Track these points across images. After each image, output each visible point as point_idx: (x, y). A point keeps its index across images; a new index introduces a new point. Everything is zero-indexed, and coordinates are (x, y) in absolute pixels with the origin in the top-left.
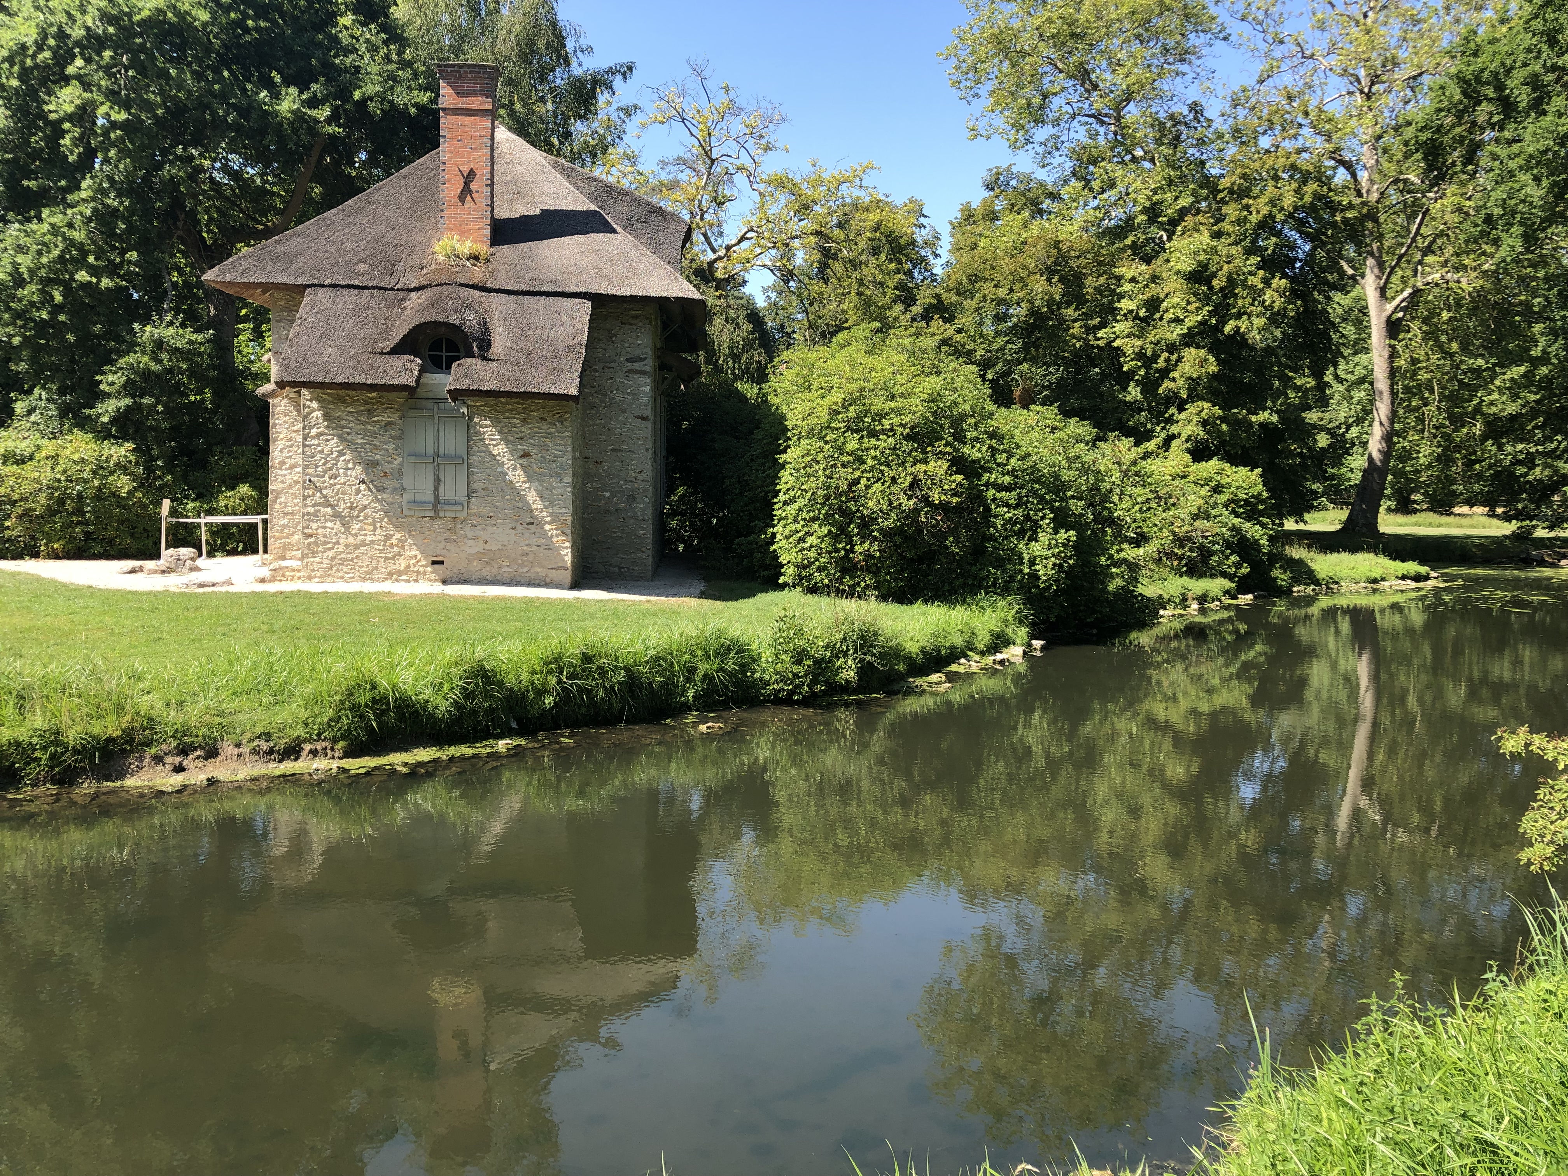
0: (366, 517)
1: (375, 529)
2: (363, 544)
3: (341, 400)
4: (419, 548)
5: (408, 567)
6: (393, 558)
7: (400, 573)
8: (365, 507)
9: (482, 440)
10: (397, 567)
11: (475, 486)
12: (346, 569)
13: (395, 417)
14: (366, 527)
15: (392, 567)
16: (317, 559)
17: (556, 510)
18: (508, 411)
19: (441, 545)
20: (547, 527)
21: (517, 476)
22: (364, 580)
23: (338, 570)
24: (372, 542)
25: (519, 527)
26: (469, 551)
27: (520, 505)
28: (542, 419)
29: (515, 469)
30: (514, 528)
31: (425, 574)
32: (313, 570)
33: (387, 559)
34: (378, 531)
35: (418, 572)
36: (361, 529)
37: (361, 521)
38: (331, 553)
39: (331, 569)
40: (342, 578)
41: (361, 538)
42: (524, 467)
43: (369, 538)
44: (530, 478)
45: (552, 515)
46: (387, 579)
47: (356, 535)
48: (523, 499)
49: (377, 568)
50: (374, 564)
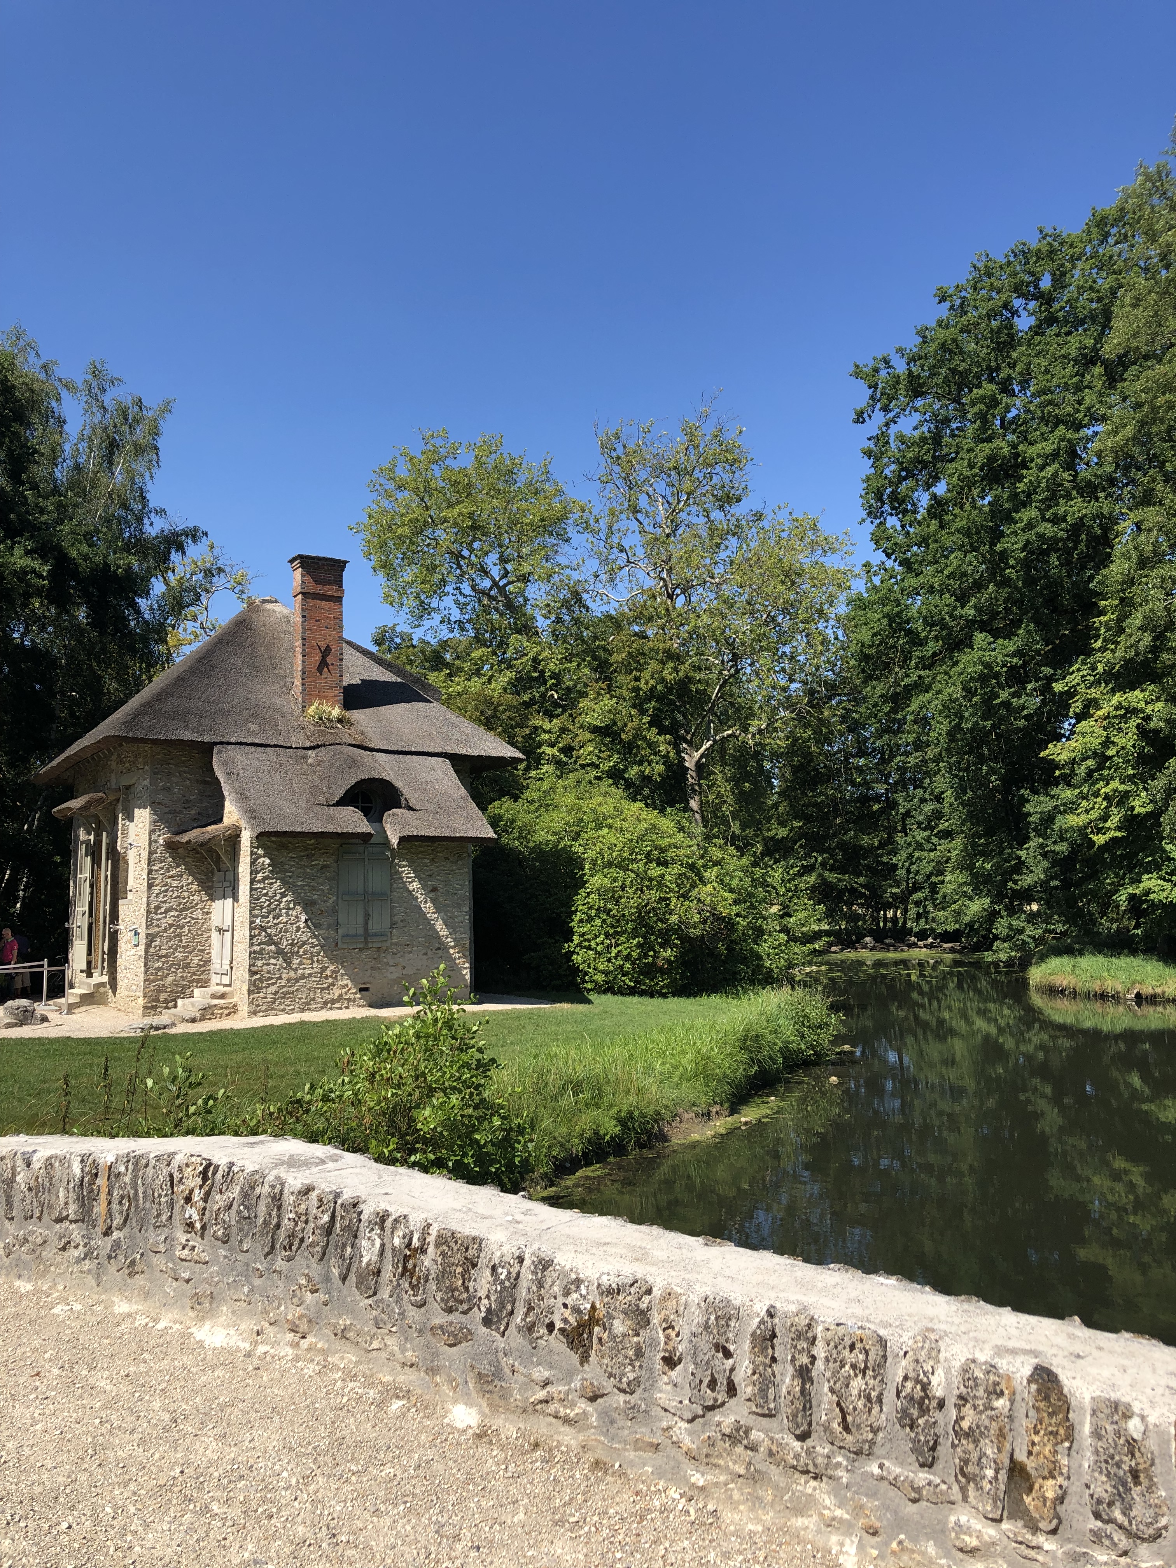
0: (305, 952)
1: (313, 962)
2: (303, 977)
3: (283, 846)
4: (350, 978)
5: (341, 995)
6: (328, 988)
7: (333, 1001)
8: (304, 943)
9: (402, 878)
10: (331, 996)
11: (395, 918)
12: (287, 1002)
13: (330, 861)
14: (304, 961)
15: (327, 997)
16: (261, 995)
17: (458, 935)
18: (421, 852)
19: (368, 973)
20: (451, 951)
21: (428, 908)
22: (303, 1010)
23: (280, 1004)
24: (310, 975)
25: (430, 952)
26: (391, 977)
27: (430, 933)
28: (446, 858)
29: (426, 902)
30: (426, 954)
31: (354, 1001)
32: (258, 1006)
33: (323, 989)
34: (315, 965)
35: (349, 1000)
36: (301, 963)
37: (300, 956)
38: (273, 989)
39: (274, 1003)
40: (283, 1010)
41: (300, 972)
42: (433, 901)
43: (308, 972)
44: (438, 910)
45: (455, 940)
46: (322, 1008)
47: (296, 970)
48: (433, 928)
49: (314, 999)
50: (312, 995)
